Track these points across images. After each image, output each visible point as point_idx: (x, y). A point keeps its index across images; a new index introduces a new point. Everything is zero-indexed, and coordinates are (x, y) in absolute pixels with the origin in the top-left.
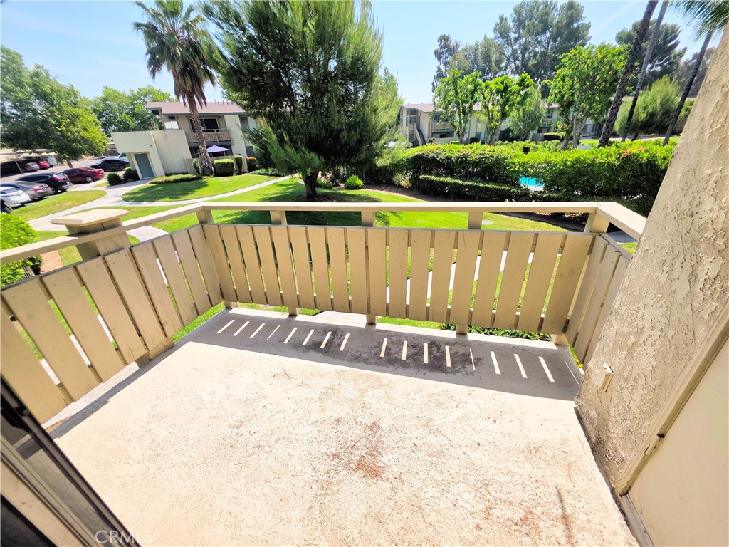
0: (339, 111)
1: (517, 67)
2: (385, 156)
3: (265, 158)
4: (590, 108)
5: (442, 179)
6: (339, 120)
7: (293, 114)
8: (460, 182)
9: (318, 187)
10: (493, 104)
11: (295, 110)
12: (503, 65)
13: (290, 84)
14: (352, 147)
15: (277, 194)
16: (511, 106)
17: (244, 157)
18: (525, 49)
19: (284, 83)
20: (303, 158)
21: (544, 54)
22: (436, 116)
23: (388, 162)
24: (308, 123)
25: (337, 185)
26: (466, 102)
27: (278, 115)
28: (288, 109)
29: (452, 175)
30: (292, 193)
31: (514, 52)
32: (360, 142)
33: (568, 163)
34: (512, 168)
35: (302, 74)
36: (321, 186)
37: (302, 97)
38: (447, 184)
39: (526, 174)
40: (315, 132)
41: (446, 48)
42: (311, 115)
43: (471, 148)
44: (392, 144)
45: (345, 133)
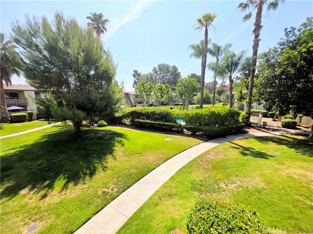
0: (95, 92)
1: (162, 82)
2: (119, 112)
3: (47, 113)
4: (189, 96)
5: (145, 121)
6: (95, 95)
7: (69, 92)
8: (154, 122)
9: (81, 126)
10: (157, 93)
11: (69, 91)
12: (157, 81)
13: (67, 79)
14: (102, 108)
15: (54, 132)
16: (164, 94)
17: (35, 112)
18: (163, 77)
19: (64, 78)
20: (74, 113)
21: (169, 79)
22: (137, 96)
23: (121, 114)
24: (77, 97)
25: (93, 125)
26: (148, 92)
27: (59, 92)
28: (66, 89)
29: (149, 119)
30: (65, 131)
31: (160, 78)
32: (106, 106)
33: (194, 114)
34: (173, 116)
35: (75, 75)
36: (83, 126)
37: (74, 85)
38: (148, 123)
39: (179, 118)
40: (81, 101)
41: (136, 74)
42: (79, 93)
43: (156, 108)
44: (122, 107)
45: (98, 102)
